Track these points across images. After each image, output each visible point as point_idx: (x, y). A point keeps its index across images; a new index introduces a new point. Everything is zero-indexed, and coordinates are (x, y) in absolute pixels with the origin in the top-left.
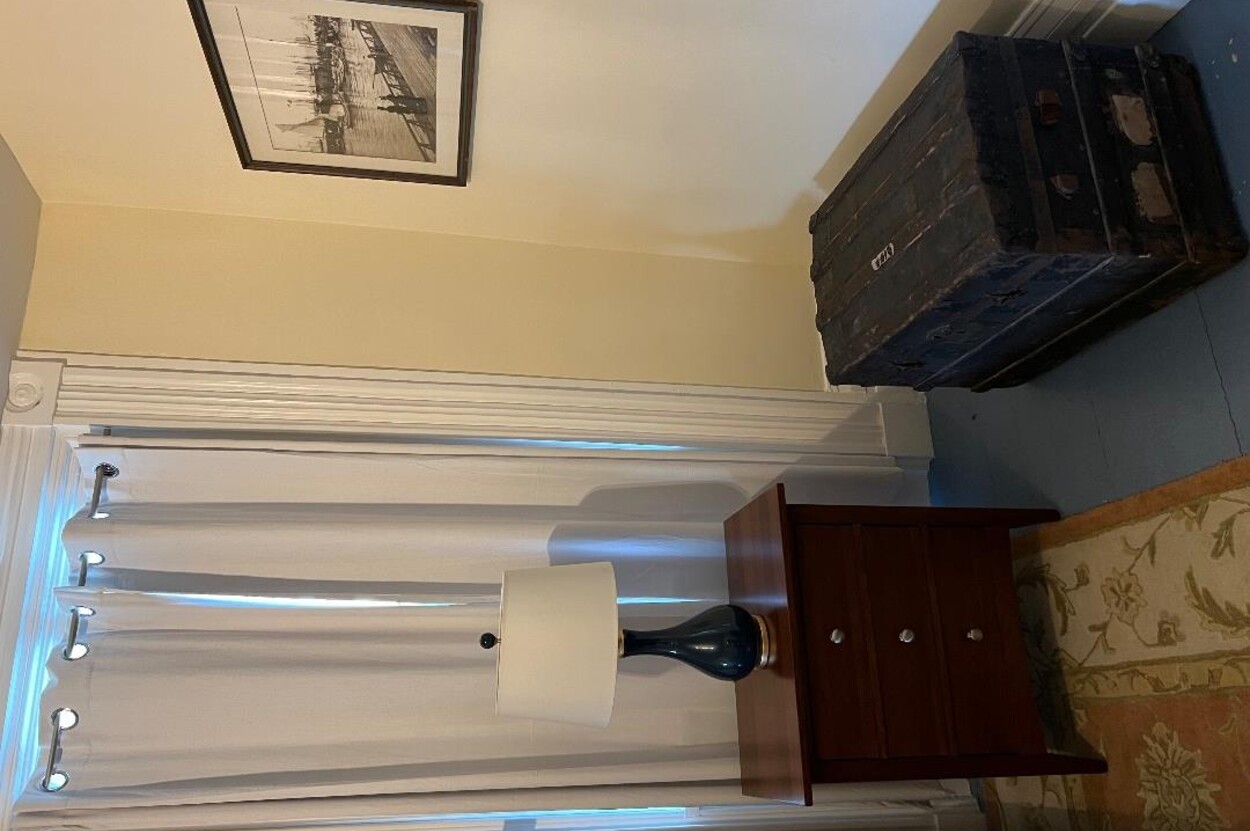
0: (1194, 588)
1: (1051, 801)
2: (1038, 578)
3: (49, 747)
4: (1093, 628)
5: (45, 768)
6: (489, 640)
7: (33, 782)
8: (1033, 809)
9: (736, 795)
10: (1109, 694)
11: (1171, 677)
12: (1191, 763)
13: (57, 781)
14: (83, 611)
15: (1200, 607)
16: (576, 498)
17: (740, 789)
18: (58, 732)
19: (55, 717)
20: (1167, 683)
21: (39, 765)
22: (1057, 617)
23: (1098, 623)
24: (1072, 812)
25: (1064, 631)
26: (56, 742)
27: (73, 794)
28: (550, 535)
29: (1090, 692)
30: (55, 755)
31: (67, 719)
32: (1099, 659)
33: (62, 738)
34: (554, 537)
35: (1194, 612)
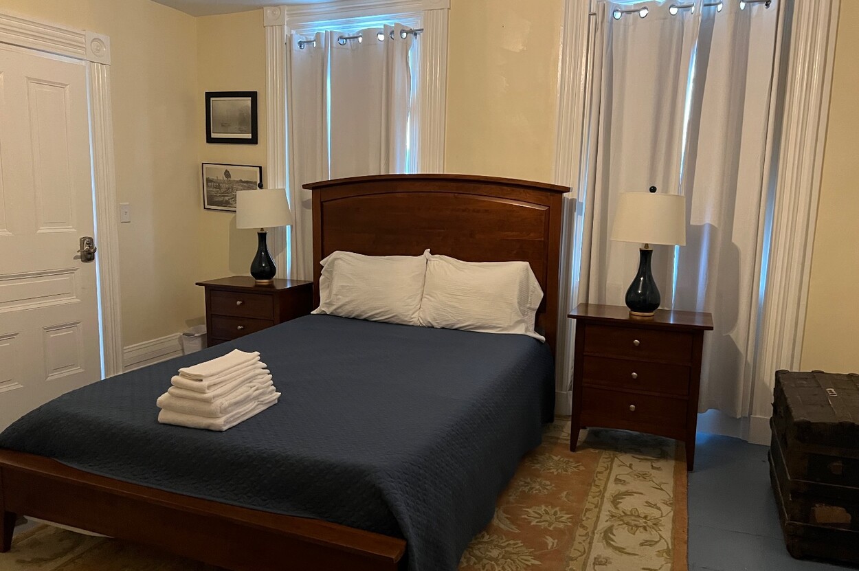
0: (635, 493)
1: (563, 434)
2: (663, 456)
3: (633, 9)
4: (631, 465)
5: (623, 9)
6: (653, 190)
7: (618, 5)
8: (562, 428)
9: (582, 301)
10: (601, 461)
11: (603, 477)
12: (567, 471)
13: (618, 15)
14: (693, 8)
15: (627, 492)
16: (736, 239)
17: (584, 302)
18: (638, 11)
19: (645, 8)
20: (600, 476)
21: (625, 6)
22: (642, 457)
23: (633, 467)
24: (558, 438)
25: (633, 457)
26: (634, 11)
27: (611, 23)
28: (713, 224)
29: (604, 456)
30: (629, 12)
31: (643, 13)
32: (616, 462)
33: (636, 13)
34: (712, 227)
35: (626, 490)
